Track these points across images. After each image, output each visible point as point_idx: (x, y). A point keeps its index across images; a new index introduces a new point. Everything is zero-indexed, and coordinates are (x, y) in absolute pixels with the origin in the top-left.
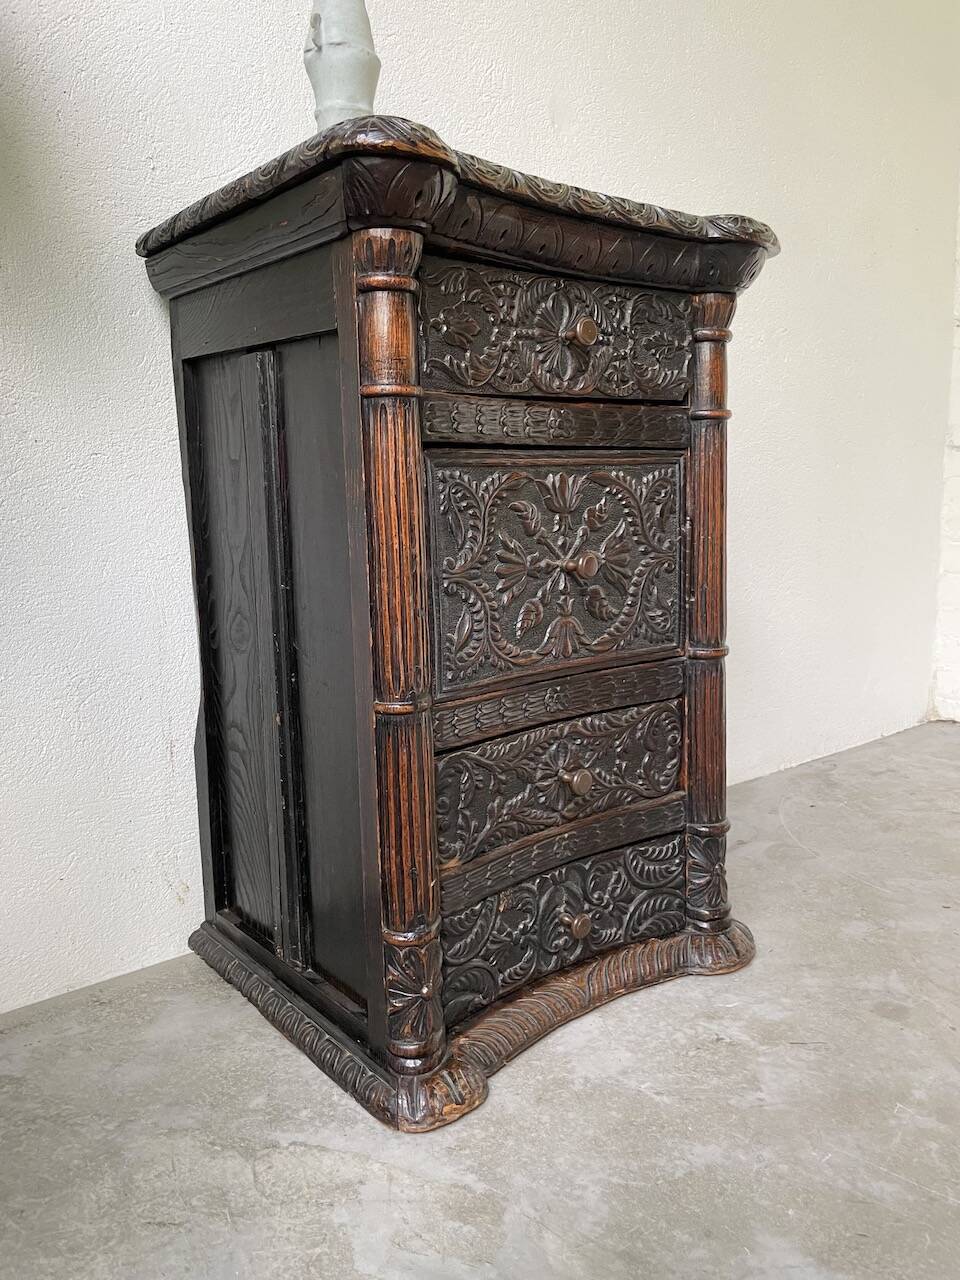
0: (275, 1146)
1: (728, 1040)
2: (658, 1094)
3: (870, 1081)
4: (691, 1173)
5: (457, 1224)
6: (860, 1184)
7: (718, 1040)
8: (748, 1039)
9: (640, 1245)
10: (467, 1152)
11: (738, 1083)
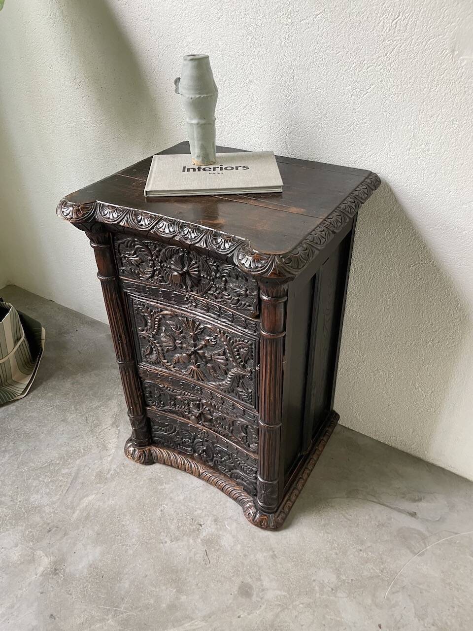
0: (117, 427)
1: (201, 528)
2: (162, 511)
3: (188, 580)
4: (124, 526)
5: (95, 475)
6: (126, 576)
7: (201, 525)
8: (204, 535)
9: (92, 518)
10: (123, 468)
11: (174, 534)
